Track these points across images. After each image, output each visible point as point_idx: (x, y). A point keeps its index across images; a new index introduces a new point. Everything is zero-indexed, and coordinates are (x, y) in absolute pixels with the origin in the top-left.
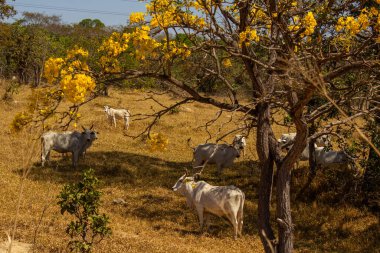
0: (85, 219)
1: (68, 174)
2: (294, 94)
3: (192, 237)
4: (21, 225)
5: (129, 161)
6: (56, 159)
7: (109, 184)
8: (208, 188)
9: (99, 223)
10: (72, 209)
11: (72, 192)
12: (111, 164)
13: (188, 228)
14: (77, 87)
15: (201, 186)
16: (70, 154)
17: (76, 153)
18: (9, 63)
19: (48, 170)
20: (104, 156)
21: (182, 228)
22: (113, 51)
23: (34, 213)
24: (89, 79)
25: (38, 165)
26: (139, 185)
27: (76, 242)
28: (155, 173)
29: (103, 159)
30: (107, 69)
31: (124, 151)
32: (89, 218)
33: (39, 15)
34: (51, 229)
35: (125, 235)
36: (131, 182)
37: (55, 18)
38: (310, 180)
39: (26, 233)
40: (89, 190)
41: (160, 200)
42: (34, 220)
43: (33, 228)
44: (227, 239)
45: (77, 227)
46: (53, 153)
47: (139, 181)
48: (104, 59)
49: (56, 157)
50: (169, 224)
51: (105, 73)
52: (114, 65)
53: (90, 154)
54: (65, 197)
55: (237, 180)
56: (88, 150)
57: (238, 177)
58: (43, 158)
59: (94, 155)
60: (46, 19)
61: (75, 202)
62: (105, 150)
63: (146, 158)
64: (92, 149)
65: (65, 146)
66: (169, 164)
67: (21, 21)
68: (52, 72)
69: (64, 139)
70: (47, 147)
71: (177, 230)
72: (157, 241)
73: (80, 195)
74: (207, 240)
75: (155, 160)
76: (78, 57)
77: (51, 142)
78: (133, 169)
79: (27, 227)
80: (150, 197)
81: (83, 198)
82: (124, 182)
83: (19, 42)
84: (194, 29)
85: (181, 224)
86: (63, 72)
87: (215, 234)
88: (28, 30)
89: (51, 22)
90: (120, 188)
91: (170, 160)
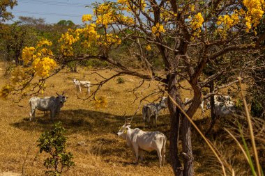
0: (56, 155)
1: (47, 125)
2: (192, 68)
3: (130, 166)
4: (14, 161)
5: (90, 116)
6: (40, 115)
7: (75, 132)
8: (141, 133)
9: (66, 158)
10: (47, 149)
11: (47, 138)
12: (77, 118)
13: (129, 160)
14: (44, 66)
15: (137, 132)
16: (49, 112)
17: (53, 111)
18: (9, 51)
19: (34, 123)
20: (73, 113)
21: (124, 160)
22: (69, 41)
23: (23, 153)
24: (52, 61)
25: (27, 119)
26: (96, 132)
27: (50, 171)
28: (107, 124)
29: (72, 115)
30: (65, 54)
31: (87, 109)
32: (59, 155)
33: (30, 18)
34: (35, 163)
35: (85, 166)
36: (90, 130)
37: (41, 20)
38: (212, 126)
39: (17, 166)
40: (59, 136)
41: (110, 142)
42: (23, 158)
43: (22, 163)
44: (155, 167)
45: (51, 162)
46: (37, 111)
47: (95, 129)
48: (63, 47)
49: (40, 114)
50: (116, 158)
51: (64, 56)
52: (69, 51)
53: (63, 111)
54: (42, 141)
55: (162, 128)
56: (61, 109)
57: (163, 125)
58: (31, 115)
59: (65, 112)
60: (35, 21)
61: (49, 145)
62: (73, 108)
63: (101, 113)
64: (64, 108)
65: (45, 106)
66: (117, 117)
67: (18, 22)
68: (27, 56)
69: (44, 102)
70: (33, 107)
71: (121, 162)
72: (106, 169)
73: (52, 140)
74: (141, 168)
75: (107, 115)
76: (44, 46)
77: (36, 104)
78: (92, 121)
79: (19, 162)
80: (103, 140)
81: (55, 142)
82: (85, 130)
83: (16, 37)
84: (126, 25)
85: (123, 158)
86: (34, 56)
87: (147, 164)
88: (22, 28)
89: (38, 23)
90: (82, 134)
91: (118, 114)
